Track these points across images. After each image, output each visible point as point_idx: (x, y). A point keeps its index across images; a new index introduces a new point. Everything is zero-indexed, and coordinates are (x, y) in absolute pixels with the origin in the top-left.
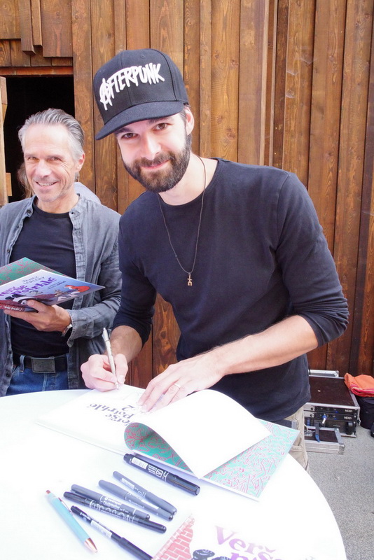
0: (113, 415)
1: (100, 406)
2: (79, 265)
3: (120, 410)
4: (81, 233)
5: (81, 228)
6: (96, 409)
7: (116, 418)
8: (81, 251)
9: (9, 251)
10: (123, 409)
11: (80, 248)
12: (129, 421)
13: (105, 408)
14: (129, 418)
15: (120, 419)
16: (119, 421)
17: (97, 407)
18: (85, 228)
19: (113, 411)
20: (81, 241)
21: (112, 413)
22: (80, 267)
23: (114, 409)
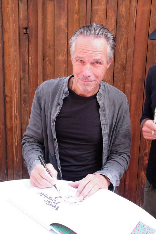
0: (48, 201)
1: (44, 194)
2: (104, 133)
3: (53, 199)
4: (104, 110)
5: (104, 107)
6: (41, 196)
7: (49, 203)
8: (105, 123)
9: (53, 121)
10: (55, 198)
11: (105, 121)
12: (55, 206)
13: (46, 196)
14: (56, 204)
15: (51, 204)
16: (50, 205)
17: (42, 194)
18: (106, 106)
19: (49, 198)
20: (104, 115)
21: (48, 200)
22: (105, 134)
23: (51, 197)
